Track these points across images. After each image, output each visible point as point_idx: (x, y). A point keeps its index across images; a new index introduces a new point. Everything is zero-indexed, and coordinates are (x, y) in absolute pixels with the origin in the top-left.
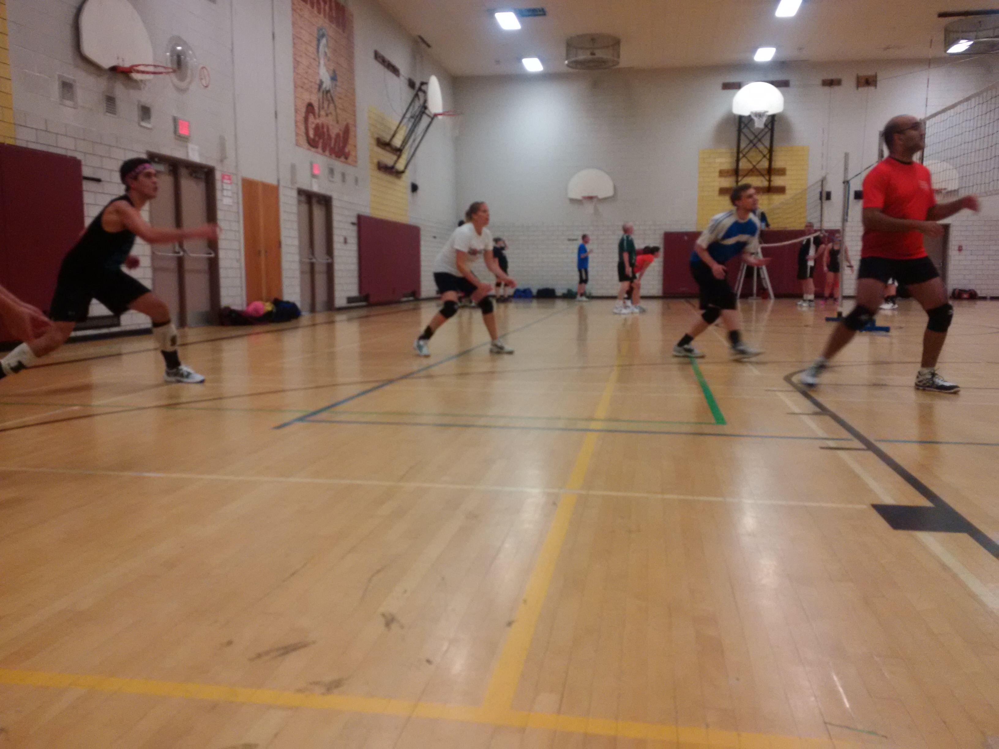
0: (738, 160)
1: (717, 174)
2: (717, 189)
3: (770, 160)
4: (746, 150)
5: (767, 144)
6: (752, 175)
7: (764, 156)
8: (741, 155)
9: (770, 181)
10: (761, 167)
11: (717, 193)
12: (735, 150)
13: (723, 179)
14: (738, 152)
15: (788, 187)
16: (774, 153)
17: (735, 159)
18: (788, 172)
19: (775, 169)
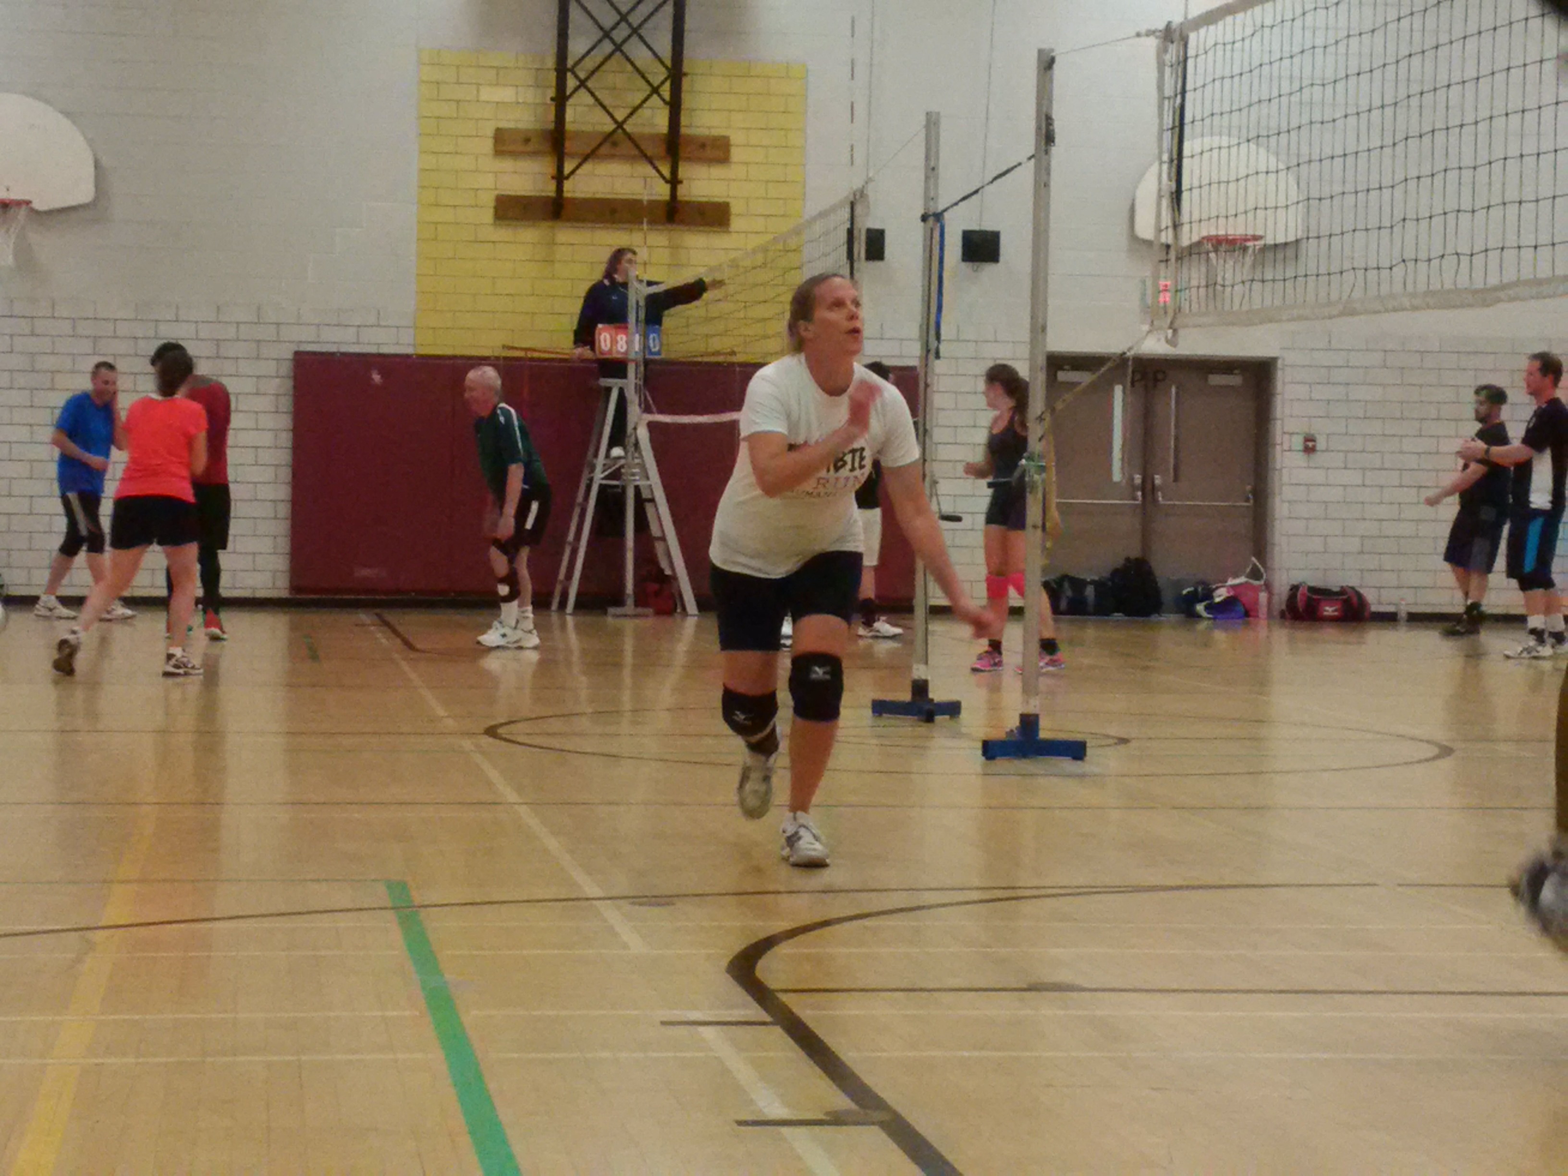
0: (561, 100)
1: (488, 145)
2: (488, 200)
3: (675, 106)
4: (589, 64)
5: (664, 45)
6: (611, 157)
7: (655, 90)
8: (571, 83)
9: (674, 182)
10: (647, 130)
11: (488, 215)
12: (551, 62)
13: (507, 164)
14: (562, 70)
15: (736, 208)
16: (686, 83)
17: (551, 92)
18: (736, 154)
19: (691, 139)
